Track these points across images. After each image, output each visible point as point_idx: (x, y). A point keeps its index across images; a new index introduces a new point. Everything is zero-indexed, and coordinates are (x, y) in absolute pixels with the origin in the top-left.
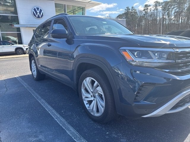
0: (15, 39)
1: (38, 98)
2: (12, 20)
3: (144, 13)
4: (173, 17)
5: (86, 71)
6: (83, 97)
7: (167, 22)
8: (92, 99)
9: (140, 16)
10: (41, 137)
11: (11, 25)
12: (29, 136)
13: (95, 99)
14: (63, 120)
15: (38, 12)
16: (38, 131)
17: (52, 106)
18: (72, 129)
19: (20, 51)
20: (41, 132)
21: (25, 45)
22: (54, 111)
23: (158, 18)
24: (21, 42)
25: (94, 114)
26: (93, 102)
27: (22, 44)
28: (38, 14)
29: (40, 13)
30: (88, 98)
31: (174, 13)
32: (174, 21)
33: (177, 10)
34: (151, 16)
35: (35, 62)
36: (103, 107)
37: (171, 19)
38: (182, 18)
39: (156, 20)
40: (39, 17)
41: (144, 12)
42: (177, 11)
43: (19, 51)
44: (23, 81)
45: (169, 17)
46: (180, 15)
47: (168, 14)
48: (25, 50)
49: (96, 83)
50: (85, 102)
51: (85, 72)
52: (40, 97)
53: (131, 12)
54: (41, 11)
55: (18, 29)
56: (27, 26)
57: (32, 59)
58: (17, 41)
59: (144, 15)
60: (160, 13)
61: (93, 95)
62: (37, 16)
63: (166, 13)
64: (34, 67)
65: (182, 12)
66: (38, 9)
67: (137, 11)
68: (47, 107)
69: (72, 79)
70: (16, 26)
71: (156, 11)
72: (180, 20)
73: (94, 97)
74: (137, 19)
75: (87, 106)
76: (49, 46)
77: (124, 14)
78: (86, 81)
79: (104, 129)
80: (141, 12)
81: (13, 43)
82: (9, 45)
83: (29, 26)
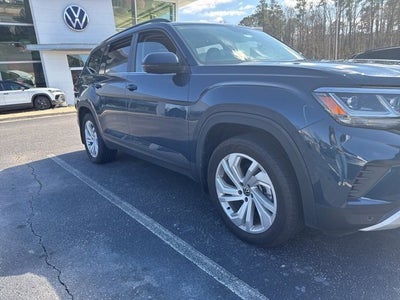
0: (30, 76)
1: (113, 200)
2: (17, 35)
3: (298, 13)
4: (358, 20)
5: (229, 140)
6: (220, 195)
7: (347, 30)
8: (243, 197)
9: (290, 20)
10: (148, 279)
11: (17, 45)
12: (125, 279)
13: (249, 198)
14: (183, 243)
15: (77, 16)
16: (139, 268)
17: (149, 215)
18: (206, 260)
19: (43, 102)
20: (145, 269)
21: (52, 89)
22: (156, 225)
23: (328, 23)
24: (42, 83)
25: (248, 229)
26: (245, 204)
27: (45, 87)
28: (77, 20)
29: (81, 18)
30: (230, 195)
31: (362, 10)
32: (361, 27)
33: (368, 4)
34: (312, 18)
35: (95, 125)
36: (271, 213)
37: (355, 25)
38: (377, 21)
39: (323, 27)
40: (78, 27)
41: (297, 11)
42: (368, 7)
43: (41, 103)
44: (69, 166)
45: (350, 19)
46: (373, 16)
47: (349, 13)
48: (53, 98)
49: (255, 164)
50: (225, 206)
51: (227, 143)
52: (117, 198)
53: (271, 12)
54: (82, 13)
55: (36, 55)
56: (54, 47)
57: (86, 117)
58: (33, 80)
59: (299, 16)
60: (332, 12)
61: (244, 190)
62: (74, 25)
63: (345, 12)
64: (91, 136)
65: (377, 8)
66: (76, 9)
67: (283, 9)
68: (139, 217)
69: (191, 157)
70: (31, 47)
71: (322, 8)
72: (374, 27)
73: (247, 194)
74: (283, 27)
75: (229, 213)
76: (131, 90)
77: (255, 15)
78: (227, 161)
79: (274, 259)
80: (291, 10)
81: (26, 85)
82: (19, 89)
83: (58, 47)
